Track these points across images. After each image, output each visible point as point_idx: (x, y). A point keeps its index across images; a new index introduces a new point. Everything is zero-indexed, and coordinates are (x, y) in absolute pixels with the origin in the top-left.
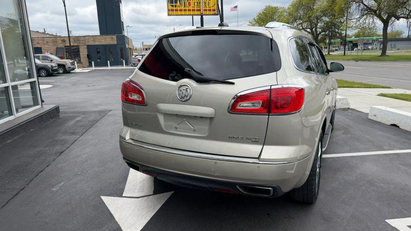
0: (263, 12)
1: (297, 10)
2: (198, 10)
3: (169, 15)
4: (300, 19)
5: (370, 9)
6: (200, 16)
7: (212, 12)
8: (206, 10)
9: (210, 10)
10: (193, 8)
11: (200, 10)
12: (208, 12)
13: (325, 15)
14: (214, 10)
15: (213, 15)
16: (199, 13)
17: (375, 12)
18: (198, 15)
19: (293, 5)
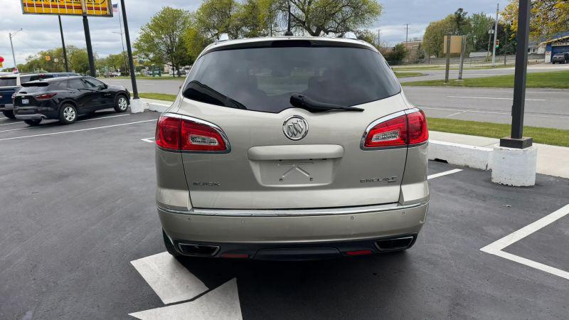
0: (160, 16)
1: (210, 15)
2: (76, 8)
3: (25, 13)
4: (214, 28)
5: (297, 19)
6: (82, 18)
7: (101, 12)
8: (90, 8)
9: (97, 9)
10: (69, 4)
11: (81, 8)
12: (94, 12)
13: (245, 24)
14: (104, 9)
15: (103, 16)
16: (79, 11)
17: (304, 23)
18: (80, 15)
19: (203, 9)
